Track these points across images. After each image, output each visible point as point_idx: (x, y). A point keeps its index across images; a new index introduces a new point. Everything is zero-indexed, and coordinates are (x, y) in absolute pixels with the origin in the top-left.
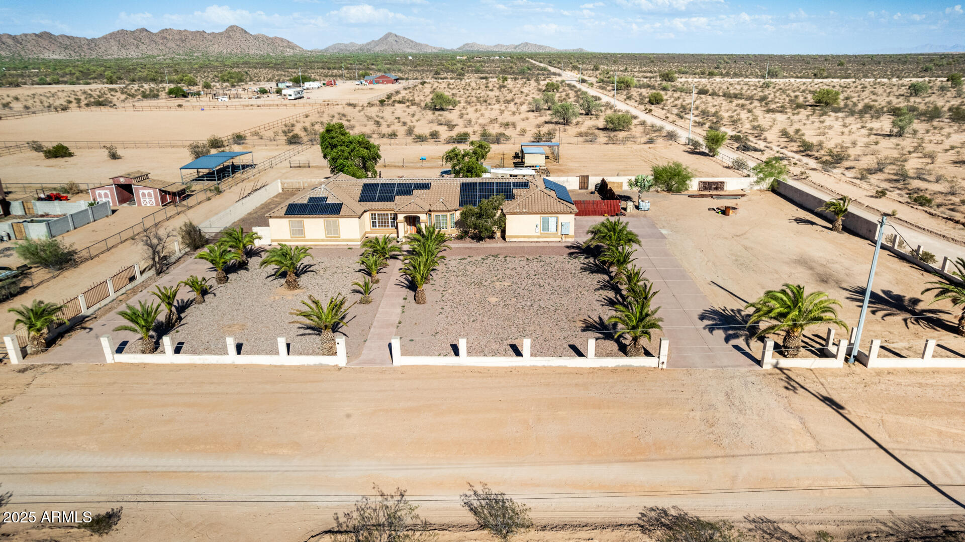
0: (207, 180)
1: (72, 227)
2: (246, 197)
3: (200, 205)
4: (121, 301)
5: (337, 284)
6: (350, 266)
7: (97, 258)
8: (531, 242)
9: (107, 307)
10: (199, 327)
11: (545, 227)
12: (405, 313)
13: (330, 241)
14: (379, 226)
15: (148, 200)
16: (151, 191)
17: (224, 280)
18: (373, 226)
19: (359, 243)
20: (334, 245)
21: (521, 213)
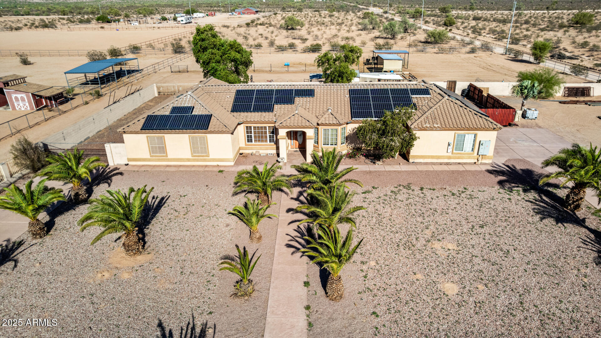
2: (116, 103)
8: (441, 164)
11: (459, 145)
13: (198, 160)
14: (255, 140)
16: (25, 96)
18: (248, 141)
19: (232, 164)
20: (202, 166)
21: (431, 129)
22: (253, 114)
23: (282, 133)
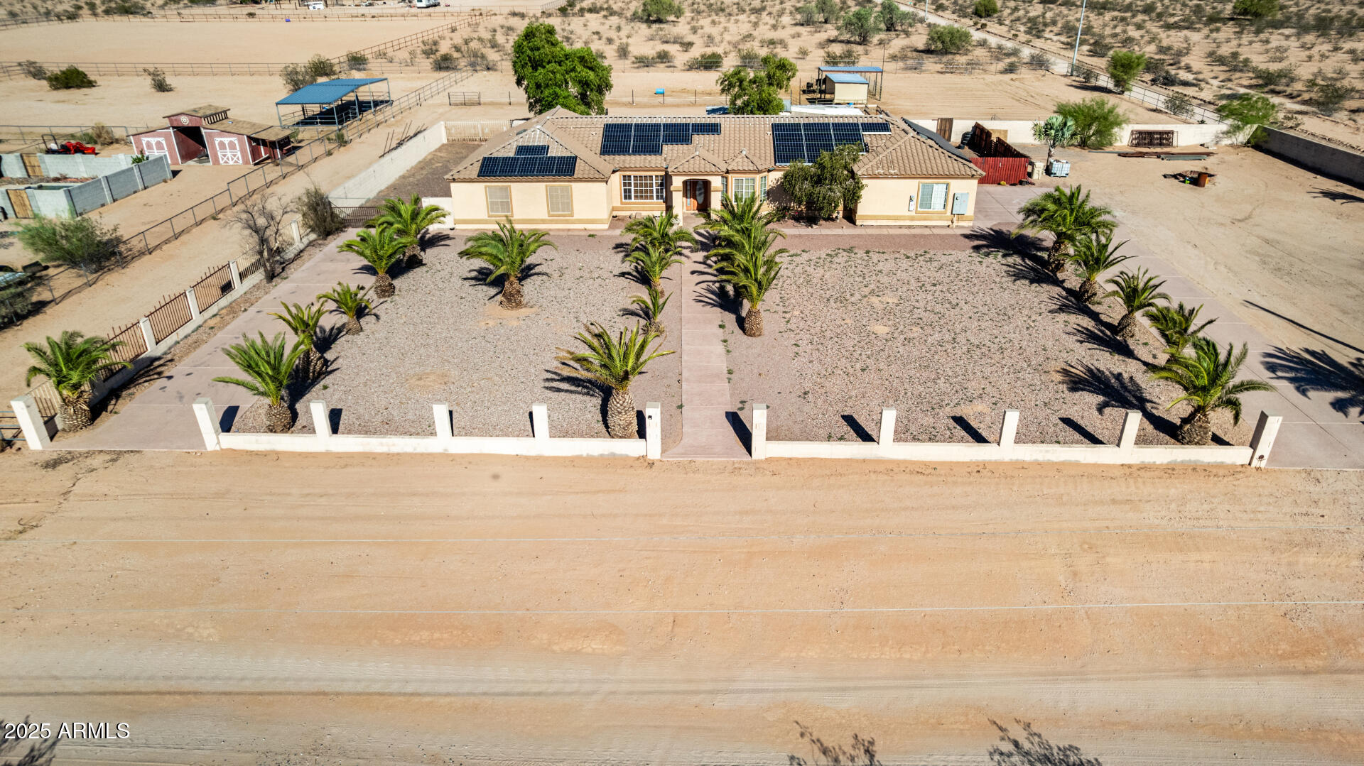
0: (321, 123)
1: (109, 199)
2: (395, 148)
3: (317, 163)
4: (212, 328)
5: (591, 298)
6: (602, 266)
7: (158, 252)
8: (900, 227)
9: (190, 340)
10: (362, 380)
11: (926, 201)
12: (733, 354)
13: (557, 222)
14: (636, 197)
15: (229, 155)
16: (234, 139)
17: (387, 291)
18: (625, 198)
19: (606, 226)
20: (563, 230)
21: (886, 176)
22: (633, 157)
23: (677, 182)
